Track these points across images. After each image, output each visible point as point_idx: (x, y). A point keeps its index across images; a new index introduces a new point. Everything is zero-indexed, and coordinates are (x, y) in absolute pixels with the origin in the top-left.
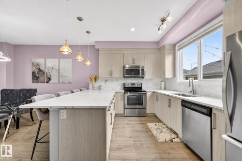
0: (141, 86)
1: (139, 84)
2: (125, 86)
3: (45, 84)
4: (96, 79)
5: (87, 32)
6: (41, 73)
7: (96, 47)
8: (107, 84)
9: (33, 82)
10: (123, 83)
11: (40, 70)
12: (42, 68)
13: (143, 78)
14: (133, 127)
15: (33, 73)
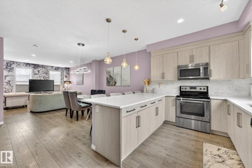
0: (206, 91)
1: (203, 88)
2: (182, 90)
3: (113, 86)
4: (149, 83)
5: (135, 39)
6: (111, 78)
7: (147, 51)
8: (161, 87)
9: (107, 85)
10: (179, 86)
11: (110, 76)
12: (112, 75)
13: (208, 79)
14: (179, 141)
15: (107, 78)
